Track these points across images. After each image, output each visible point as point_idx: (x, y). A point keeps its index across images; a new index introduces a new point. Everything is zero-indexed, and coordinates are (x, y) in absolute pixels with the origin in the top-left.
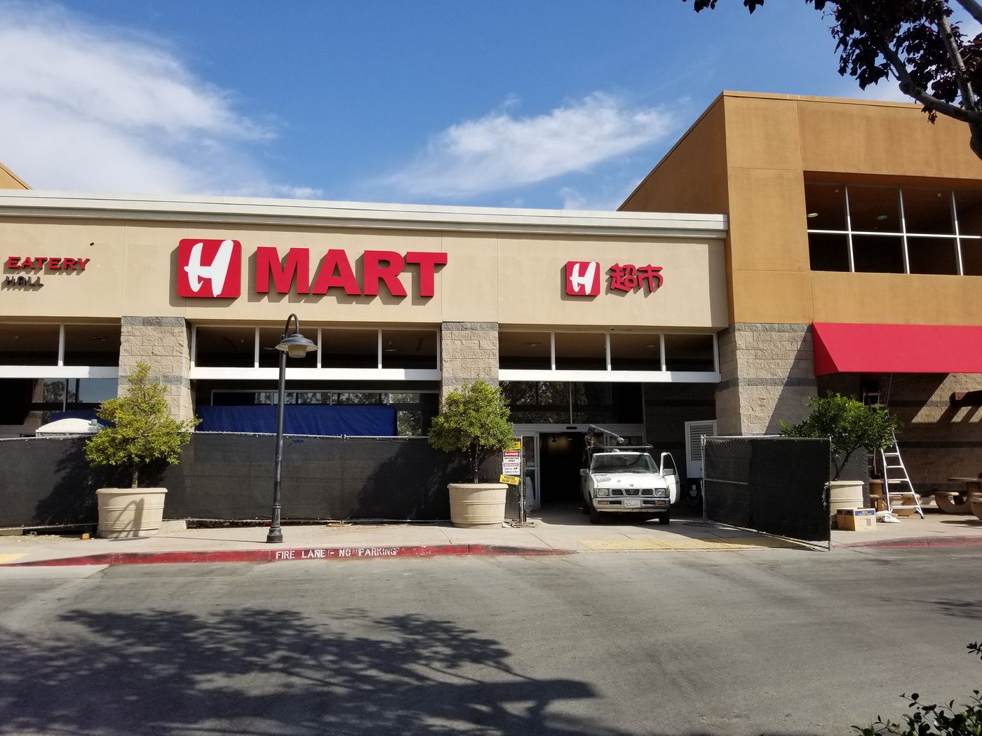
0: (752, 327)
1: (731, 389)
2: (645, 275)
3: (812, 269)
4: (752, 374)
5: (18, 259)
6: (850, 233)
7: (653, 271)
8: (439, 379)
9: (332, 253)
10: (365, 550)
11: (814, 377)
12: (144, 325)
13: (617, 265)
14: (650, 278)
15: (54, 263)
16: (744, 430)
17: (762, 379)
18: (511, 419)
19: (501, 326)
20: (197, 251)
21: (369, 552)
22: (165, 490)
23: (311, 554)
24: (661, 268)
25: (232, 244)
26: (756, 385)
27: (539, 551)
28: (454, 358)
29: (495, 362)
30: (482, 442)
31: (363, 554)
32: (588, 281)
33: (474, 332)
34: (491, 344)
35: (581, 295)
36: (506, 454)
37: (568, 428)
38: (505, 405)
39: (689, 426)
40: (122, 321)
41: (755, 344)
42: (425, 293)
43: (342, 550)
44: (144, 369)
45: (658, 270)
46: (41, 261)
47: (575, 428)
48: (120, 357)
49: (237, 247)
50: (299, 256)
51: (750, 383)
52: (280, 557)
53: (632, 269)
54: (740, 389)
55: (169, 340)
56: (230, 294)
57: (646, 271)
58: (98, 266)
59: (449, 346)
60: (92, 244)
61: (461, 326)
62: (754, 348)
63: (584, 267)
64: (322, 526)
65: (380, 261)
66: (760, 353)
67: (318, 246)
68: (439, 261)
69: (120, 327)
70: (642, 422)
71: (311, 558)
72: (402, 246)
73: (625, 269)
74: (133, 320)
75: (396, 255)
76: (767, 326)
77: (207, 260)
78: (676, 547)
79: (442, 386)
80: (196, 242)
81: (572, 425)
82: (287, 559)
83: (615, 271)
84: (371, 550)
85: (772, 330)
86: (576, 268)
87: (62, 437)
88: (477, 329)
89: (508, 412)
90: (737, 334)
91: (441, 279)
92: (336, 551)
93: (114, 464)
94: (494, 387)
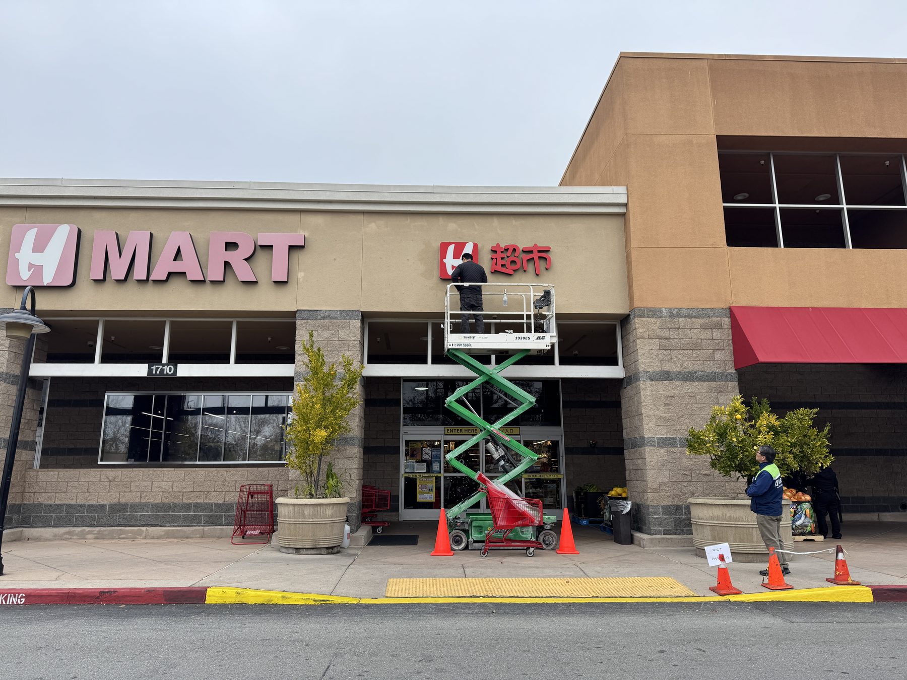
0: (655, 313)
1: (634, 385)
2: (530, 256)
3: (728, 245)
4: (657, 368)
6: (777, 205)
7: (539, 251)
8: (293, 375)
11: (733, 370)
13: (499, 245)
14: (536, 259)
16: (648, 433)
17: (668, 373)
24: (550, 249)
26: (662, 380)
33: (333, 321)
34: (353, 332)
41: (659, 332)
45: (546, 250)
51: (654, 377)
53: (514, 250)
54: (643, 385)
57: (532, 252)
59: (304, 336)
61: (313, 314)
62: (659, 338)
63: (459, 249)
66: (665, 343)
70: (559, 425)
73: (507, 249)
76: (675, 312)
79: (294, 383)
83: (496, 252)
85: (679, 316)
86: (451, 249)
88: (336, 318)
90: (637, 321)
91: (298, 263)
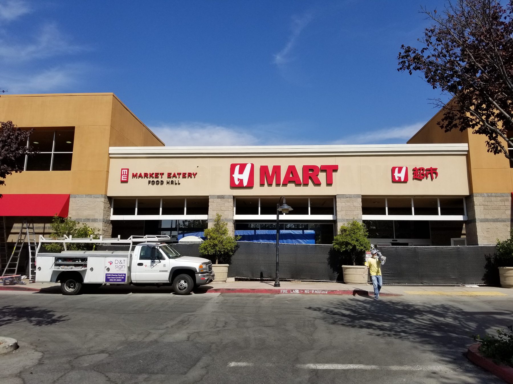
0: (482, 195)
1: (473, 224)
2: (430, 172)
3: (511, 168)
4: (483, 217)
5: (171, 174)
7: (433, 170)
8: (335, 219)
9: (290, 167)
10: (315, 291)
12: (217, 198)
13: (416, 167)
14: (432, 173)
15: (184, 175)
16: (479, 243)
17: (487, 219)
18: (369, 237)
19: (362, 196)
20: (237, 168)
21: (316, 292)
22: (228, 265)
23: (294, 291)
24: (437, 169)
25: (251, 164)
26: (485, 222)
27: (387, 294)
28: (342, 210)
29: (360, 211)
30: (357, 247)
31: (314, 292)
32: (402, 175)
33: (351, 199)
34: (359, 203)
35: (399, 181)
36: (367, 253)
37: (393, 241)
38: (366, 231)
39: (453, 240)
40: (209, 197)
41: (483, 203)
42: (329, 183)
43: (306, 290)
44: (219, 216)
45: (436, 169)
46: (179, 174)
47: (397, 241)
48: (209, 211)
49: (252, 165)
50: (277, 169)
51: (482, 221)
52: (282, 292)
53: (423, 169)
54: (477, 224)
55: (227, 204)
56: (250, 185)
57: (430, 170)
58: (200, 175)
59: (340, 205)
60: (198, 167)
61: (343, 196)
62: (484, 205)
63: (400, 169)
64: (289, 282)
65: (309, 169)
66: (486, 207)
67: (284, 164)
68: (335, 169)
69: (209, 199)
70: (430, 239)
71: (294, 293)
72: (318, 162)
73: (420, 169)
74: (213, 197)
75: (316, 167)
76: (489, 194)
77: (241, 172)
78: (447, 294)
79: (337, 223)
80: (237, 164)
81: (395, 239)
82: (285, 293)
83: (415, 170)
84: (317, 291)
85: (491, 196)
86: (397, 170)
87: (188, 243)
88: (352, 198)
89: (367, 234)
90: (474, 198)
91: (335, 175)
92: (304, 290)
93: (210, 254)
94: (361, 223)
